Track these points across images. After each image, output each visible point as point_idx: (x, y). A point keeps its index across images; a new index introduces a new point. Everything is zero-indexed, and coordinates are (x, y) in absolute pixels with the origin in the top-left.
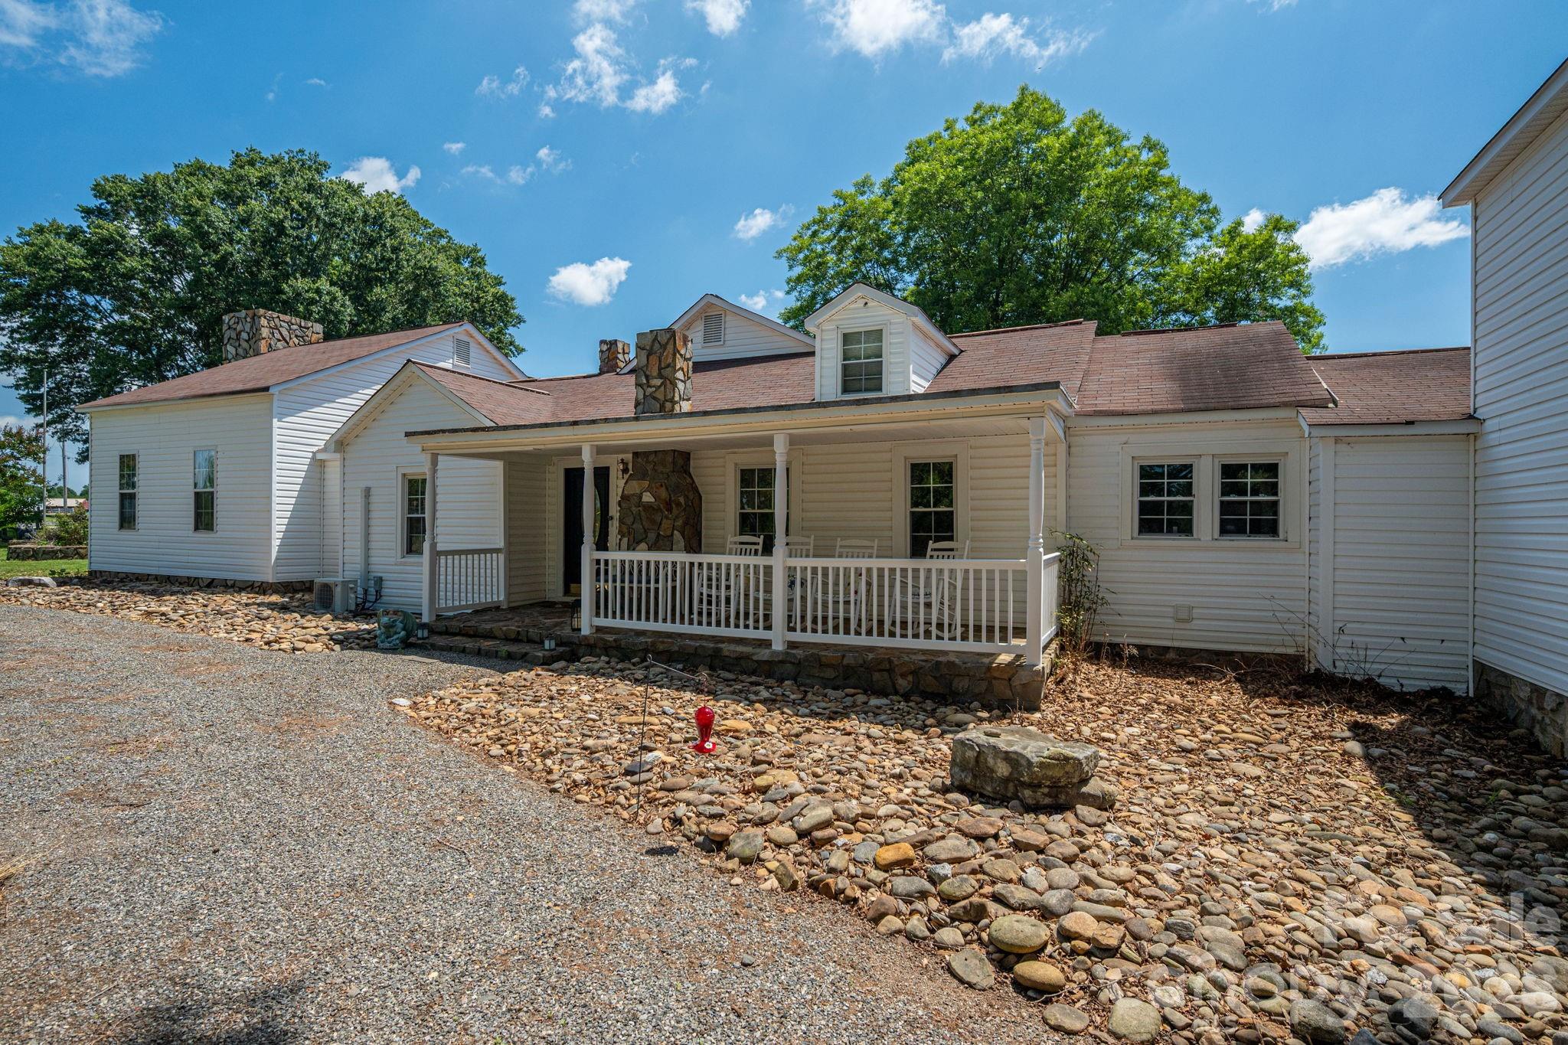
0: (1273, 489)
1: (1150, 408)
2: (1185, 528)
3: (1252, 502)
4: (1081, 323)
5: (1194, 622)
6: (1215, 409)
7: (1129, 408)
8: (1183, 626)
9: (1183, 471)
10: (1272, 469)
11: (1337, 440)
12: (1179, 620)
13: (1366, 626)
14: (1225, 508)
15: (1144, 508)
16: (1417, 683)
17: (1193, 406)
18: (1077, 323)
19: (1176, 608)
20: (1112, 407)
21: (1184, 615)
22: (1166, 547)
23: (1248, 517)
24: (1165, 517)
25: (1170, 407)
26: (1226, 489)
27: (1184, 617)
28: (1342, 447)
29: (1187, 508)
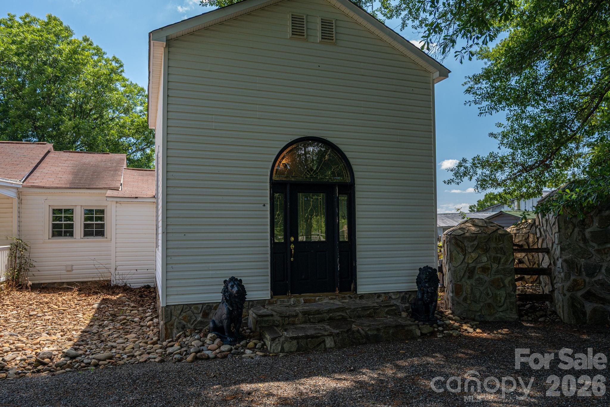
0: (102, 219)
1: (55, 186)
2: (71, 234)
3: (96, 224)
4: (45, 144)
5: (74, 271)
6: (80, 188)
7: (47, 185)
8: (69, 273)
9: (70, 211)
10: (102, 212)
11: (117, 202)
12: (68, 271)
13: (124, 267)
14: (86, 226)
15: (54, 226)
16: (141, 284)
17: (73, 186)
18: (43, 144)
19: (66, 266)
20: (41, 185)
21: (69, 269)
22: (63, 242)
23: (94, 229)
24: (63, 230)
25: (64, 186)
26: (86, 219)
27: (70, 270)
28: (118, 205)
29: (71, 226)
